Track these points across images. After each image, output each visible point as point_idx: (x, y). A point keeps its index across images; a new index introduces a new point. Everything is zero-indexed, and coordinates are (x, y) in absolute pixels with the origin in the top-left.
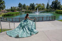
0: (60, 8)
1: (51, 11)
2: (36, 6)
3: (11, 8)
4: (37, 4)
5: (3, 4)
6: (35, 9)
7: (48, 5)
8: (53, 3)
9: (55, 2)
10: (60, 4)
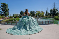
0: (58, 15)
1: (50, 18)
2: (36, 14)
3: (14, 15)
4: (37, 12)
5: (7, 12)
6: (35, 16)
7: (47, 12)
8: (51, 11)
9: (53, 10)
10: (58, 12)
